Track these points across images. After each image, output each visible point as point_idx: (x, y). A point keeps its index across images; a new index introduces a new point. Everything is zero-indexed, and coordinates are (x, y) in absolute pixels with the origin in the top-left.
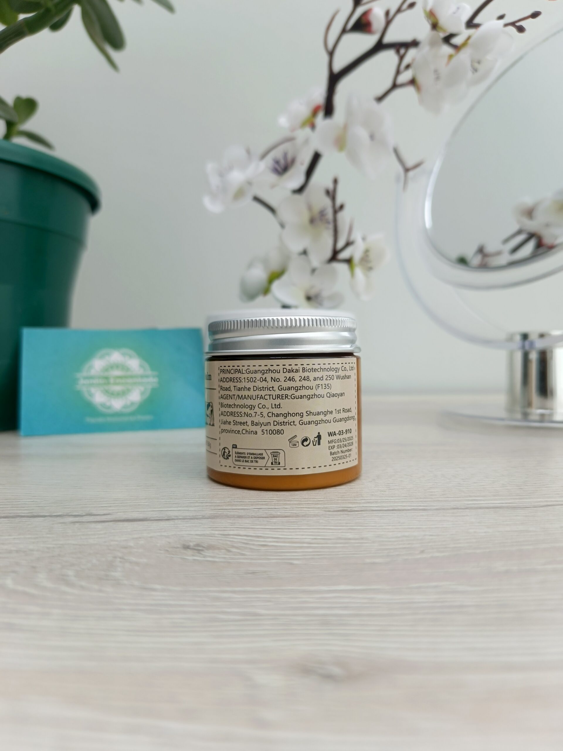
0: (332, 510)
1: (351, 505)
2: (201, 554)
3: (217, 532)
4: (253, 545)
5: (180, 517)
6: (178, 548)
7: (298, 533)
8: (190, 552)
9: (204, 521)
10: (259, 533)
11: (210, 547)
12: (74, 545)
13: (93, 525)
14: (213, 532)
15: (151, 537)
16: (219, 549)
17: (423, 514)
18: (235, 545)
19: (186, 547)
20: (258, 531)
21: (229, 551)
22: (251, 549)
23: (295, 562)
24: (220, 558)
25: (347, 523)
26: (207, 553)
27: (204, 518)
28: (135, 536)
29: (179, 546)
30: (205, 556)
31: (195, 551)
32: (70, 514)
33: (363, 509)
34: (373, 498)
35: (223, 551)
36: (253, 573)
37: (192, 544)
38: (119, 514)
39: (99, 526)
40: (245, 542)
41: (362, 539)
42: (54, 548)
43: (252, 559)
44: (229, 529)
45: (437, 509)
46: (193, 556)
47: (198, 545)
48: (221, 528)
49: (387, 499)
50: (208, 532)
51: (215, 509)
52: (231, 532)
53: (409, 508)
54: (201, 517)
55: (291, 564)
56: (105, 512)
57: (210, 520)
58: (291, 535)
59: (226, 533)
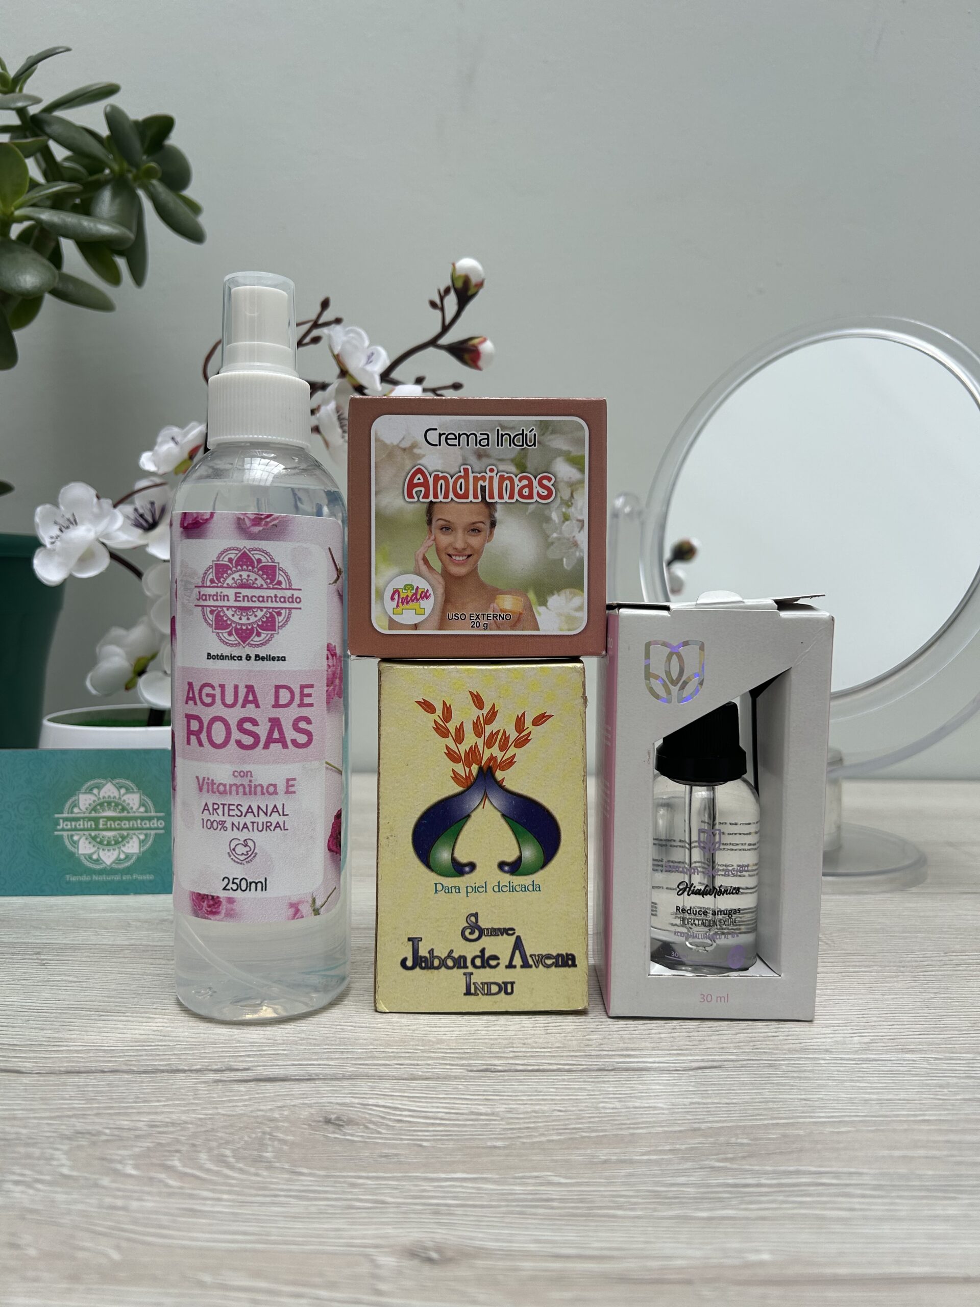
0: (475, 1069)
1: (496, 1062)
2: (340, 1130)
3: (357, 1101)
4: (390, 1119)
5: (321, 1077)
6: (319, 1121)
7: (434, 1105)
8: (331, 1128)
9: (345, 1083)
10: (397, 1103)
11: (350, 1122)
12: (224, 1115)
13: (236, 1087)
14: (353, 1100)
15: (294, 1106)
16: (357, 1124)
17: (565, 1077)
18: (373, 1119)
19: (328, 1121)
20: (397, 1100)
21: (367, 1127)
22: (387, 1125)
23: (425, 1144)
24: (358, 1136)
25: (485, 1091)
26: (348, 1130)
27: (344, 1078)
28: (280, 1104)
29: (321, 1119)
30: (345, 1134)
31: (337, 1127)
32: (210, 1067)
33: (506, 1068)
34: (523, 1050)
35: (361, 1127)
36: (386, 1156)
37: (333, 1117)
38: (259, 1068)
39: (242, 1088)
40: (383, 1115)
41: (493, 1114)
42: (205, 1119)
43: (386, 1139)
44: (368, 1096)
45: (583, 1070)
46: (334, 1133)
47: (338, 1119)
48: (361, 1094)
49: (537, 1052)
50: (348, 1100)
51: (356, 1064)
52: (371, 1101)
53: (555, 1067)
54: (341, 1076)
55: (421, 1146)
56: (245, 1065)
57: (350, 1081)
58: (427, 1107)
59: (365, 1101)
